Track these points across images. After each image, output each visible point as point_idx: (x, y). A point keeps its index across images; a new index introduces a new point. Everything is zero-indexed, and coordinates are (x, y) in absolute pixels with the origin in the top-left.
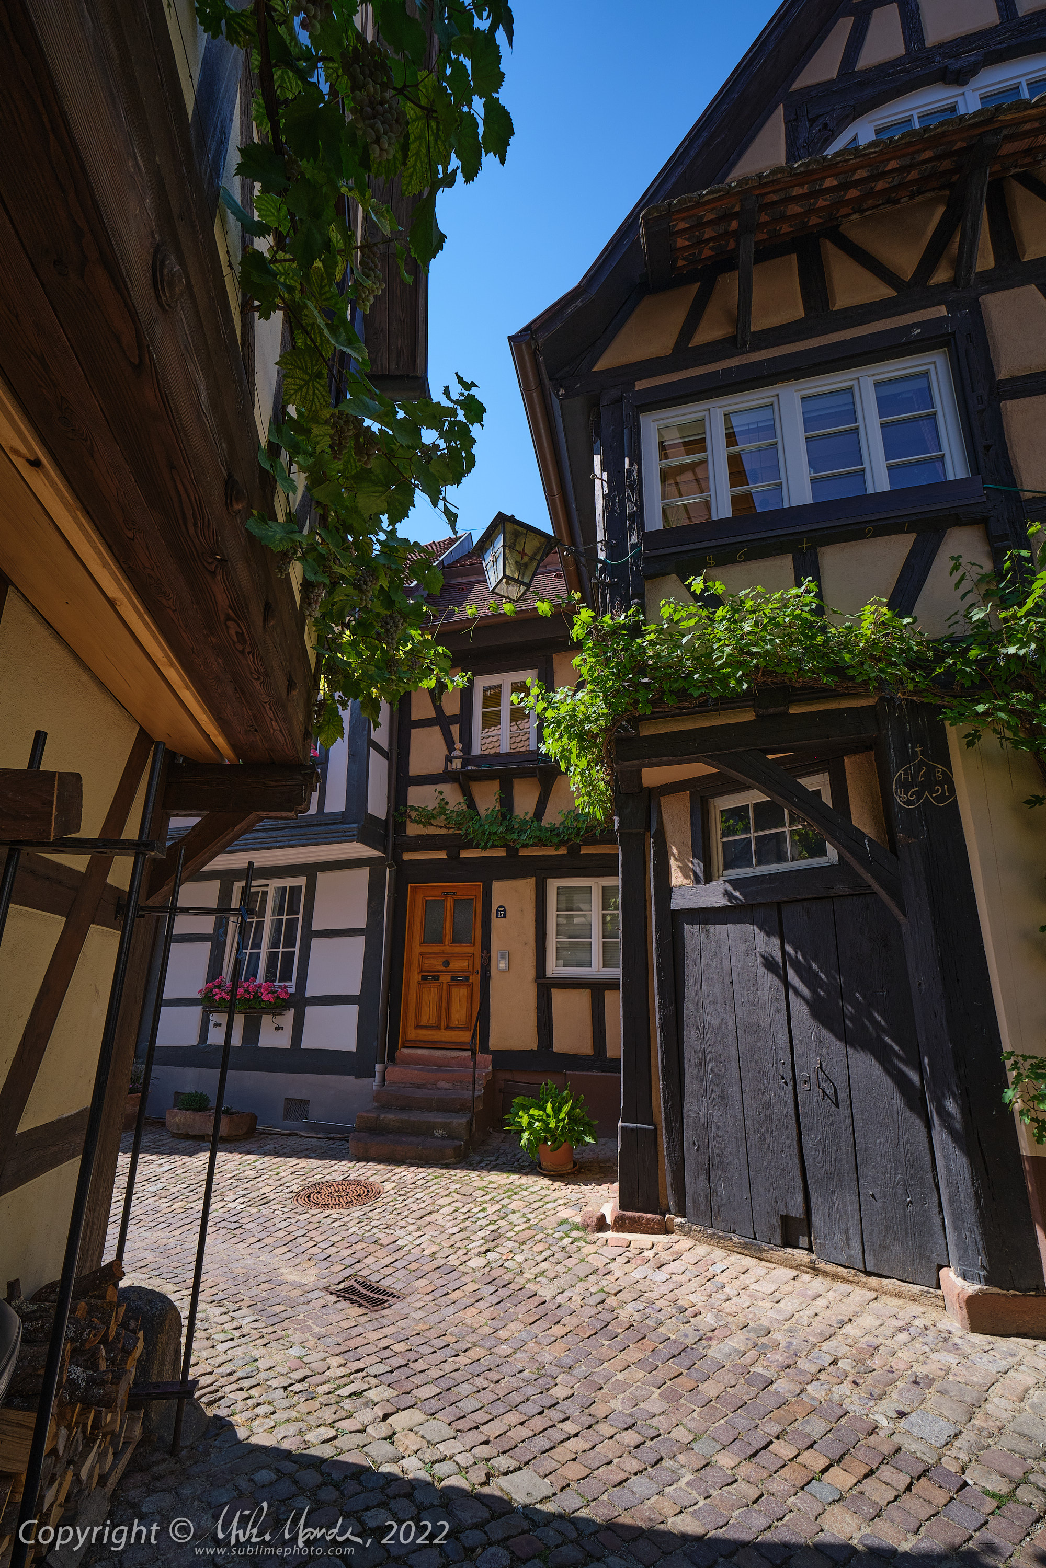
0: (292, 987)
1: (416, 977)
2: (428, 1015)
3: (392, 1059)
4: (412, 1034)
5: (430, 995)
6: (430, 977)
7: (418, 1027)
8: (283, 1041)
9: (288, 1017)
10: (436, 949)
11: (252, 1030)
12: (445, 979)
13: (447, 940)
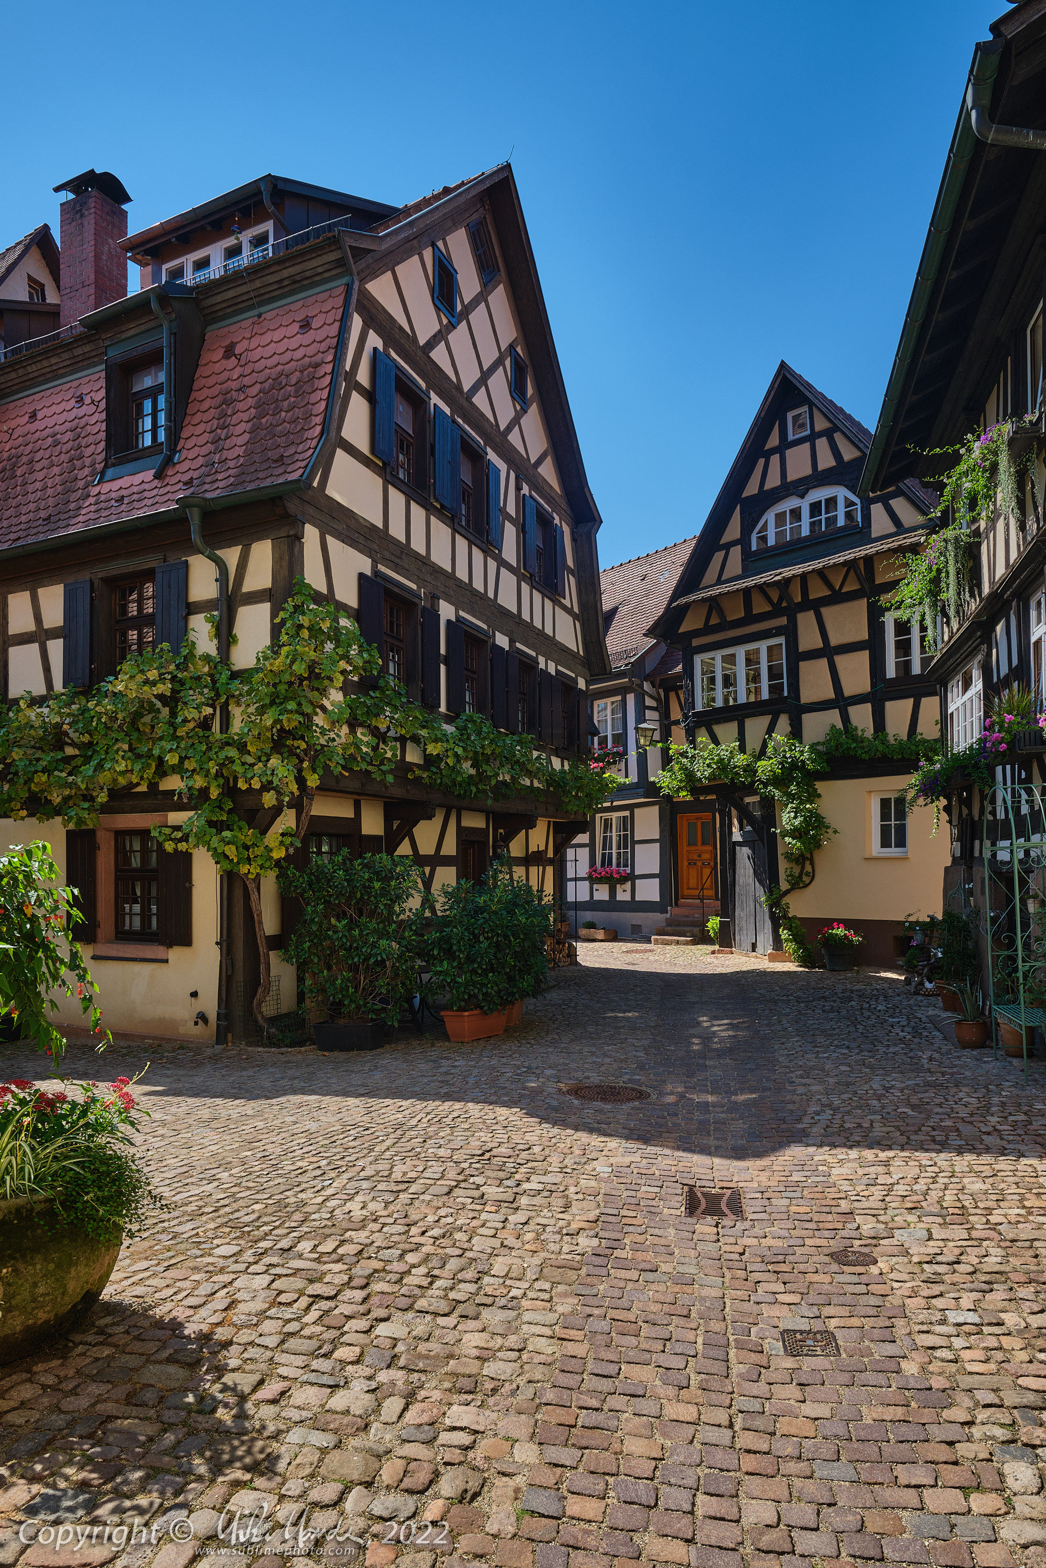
0: (628, 870)
1: (686, 863)
2: (693, 882)
3: (676, 904)
4: (686, 892)
5: (693, 872)
6: (692, 863)
7: (689, 888)
8: (626, 897)
9: (628, 885)
10: (694, 848)
11: (613, 892)
12: (699, 864)
13: (700, 843)
